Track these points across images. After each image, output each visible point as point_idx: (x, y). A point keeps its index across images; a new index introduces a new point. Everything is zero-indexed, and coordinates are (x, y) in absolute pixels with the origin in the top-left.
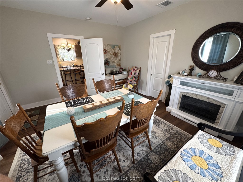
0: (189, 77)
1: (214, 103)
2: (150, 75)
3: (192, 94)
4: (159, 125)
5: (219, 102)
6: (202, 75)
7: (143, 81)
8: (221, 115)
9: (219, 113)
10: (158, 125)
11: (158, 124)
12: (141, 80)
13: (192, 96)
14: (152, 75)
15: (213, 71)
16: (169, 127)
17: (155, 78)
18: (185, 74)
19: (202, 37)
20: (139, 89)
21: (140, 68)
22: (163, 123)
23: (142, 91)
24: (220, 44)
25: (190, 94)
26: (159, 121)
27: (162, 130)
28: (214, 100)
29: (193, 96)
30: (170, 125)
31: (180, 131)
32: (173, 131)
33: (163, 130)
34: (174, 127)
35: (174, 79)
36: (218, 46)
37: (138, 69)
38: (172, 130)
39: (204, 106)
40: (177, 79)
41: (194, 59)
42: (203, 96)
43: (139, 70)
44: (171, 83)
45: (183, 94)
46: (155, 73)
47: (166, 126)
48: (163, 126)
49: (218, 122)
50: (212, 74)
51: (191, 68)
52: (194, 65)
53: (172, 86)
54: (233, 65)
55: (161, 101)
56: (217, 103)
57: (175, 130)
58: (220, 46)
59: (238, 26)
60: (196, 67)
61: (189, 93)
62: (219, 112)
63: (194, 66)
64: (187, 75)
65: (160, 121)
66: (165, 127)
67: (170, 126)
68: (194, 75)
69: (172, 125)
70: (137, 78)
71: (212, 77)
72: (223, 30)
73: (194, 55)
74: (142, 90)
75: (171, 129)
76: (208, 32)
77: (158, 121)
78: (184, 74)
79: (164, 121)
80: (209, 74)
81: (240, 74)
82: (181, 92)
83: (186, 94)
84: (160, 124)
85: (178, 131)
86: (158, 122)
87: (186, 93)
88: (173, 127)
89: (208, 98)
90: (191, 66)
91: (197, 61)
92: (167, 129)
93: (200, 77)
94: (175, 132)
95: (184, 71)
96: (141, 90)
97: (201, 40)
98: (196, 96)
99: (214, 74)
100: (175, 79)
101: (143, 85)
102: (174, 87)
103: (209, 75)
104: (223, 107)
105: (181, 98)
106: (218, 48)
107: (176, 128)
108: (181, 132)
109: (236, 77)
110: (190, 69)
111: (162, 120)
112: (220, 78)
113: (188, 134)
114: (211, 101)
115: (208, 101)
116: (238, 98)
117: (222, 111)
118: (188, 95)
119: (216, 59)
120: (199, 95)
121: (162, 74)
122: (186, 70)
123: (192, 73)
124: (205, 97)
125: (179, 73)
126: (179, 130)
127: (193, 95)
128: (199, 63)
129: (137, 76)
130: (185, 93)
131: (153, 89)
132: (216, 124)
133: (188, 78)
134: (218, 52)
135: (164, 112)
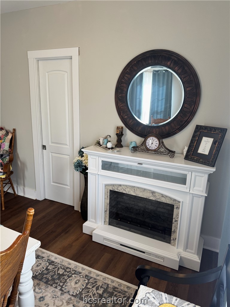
0: (115, 151)
1: (163, 200)
2: (41, 147)
3: (126, 187)
4: (64, 283)
5: (171, 198)
6: (137, 147)
7: (24, 164)
8: (177, 224)
9: (174, 220)
10: (61, 284)
11: (61, 282)
12: (21, 162)
13: (126, 190)
14: (44, 147)
15: (153, 139)
16: (89, 280)
17: (54, 154)
18: (108, 144)
19: (128, 70)
20: (18, 184)
21: (12, 131)
22: (74, 274)
23: (26, 189)
24: (163, 86)
25: (122, 186)
26: (65, 271)
27: (69, 297)
28: (162, 195)
29: (129, 192)
30: (90, 272)
31: (112, 285)
32: (97, 289)
33: (73, 298)
34: (98, 276)
35: (89, 156)
36: (161, 89)
37: (7, 133)
38: (94, 289)
39: (151, 207)
40: (95, 157)
41: (120, 113)
42: (145, 189)
43: (10, 136)
44: (85, 166)
45: (112, 189)
46: (52, 143)
47: (81, 280)
48: (73, 284)
49: (176, 238)
50: (152, 143)
51: (118, 131)
52: (123, 125)
53: (87, 173)
54: (178, 127)
55: (74, 207)
56: (167, 200)
57: (101, 285)
58: (163, 90)
59: (175, 59)
60: (127, 130)
61: (120, 185)
62: (174, 217)
63: (122, 128)
64: (112, 148)
65: (67, 268)
66: (77, 286)
67: (91, 278)
68: (126, 146)
69: (94, 273)
70: (8, 157)
71: (152, 150)
72: (156, 61)
73: (119, 105)
74: (24, 186)
75: (93, 284)
76: (135, 62)
77: (61, 272)
78: (106, 145)
79: (76, 267)
80: (147, 144)
81: (190, 144)
82: (106, 185)
83: (116, 188)
84: (66, 280)
85: (108, 285)
86: (63, 275)
87: (116, 185)
88: (98, 278)
89: (153, 193)
90: (118, 128)
91: (126, 117)
92: (83, 289)
93: (135, 149)
94: (101, 292)
95: (106, 138)
96: (22, 187)
97: (126, 75)
98: (133, 190)
99: (154, 143)
100: (91, 157)
101: (27, 174)
102: (92, 174)
103: (148, 147)
104: (178, 208)
105: (109, 197)
106: (161, 92)
107: (103, 279)
108: (114, 284)
109: (186, 149)
110: (117, 134)
111: (73, 264)
112: (165, 151)
113: (128, 287)
114: (158, 197)
115: (154, 199)
116: (193, 188)
117: (178, 215)
118: (120, 190)
119: (161, 112)
120: (138, 188)
121: (66, 145)
122: (110, 136)
123: (121, 141)
124: (148, 191)
125: (98, 144)
126: (109, 282)
127: (128, 189)
128: (130, 122)
129: (5, 152)
130: (113, 185)
131: (54, 182)
132: (173, 243)
133: (114, 153)
134: (162, 99)
135: (78, 239)
